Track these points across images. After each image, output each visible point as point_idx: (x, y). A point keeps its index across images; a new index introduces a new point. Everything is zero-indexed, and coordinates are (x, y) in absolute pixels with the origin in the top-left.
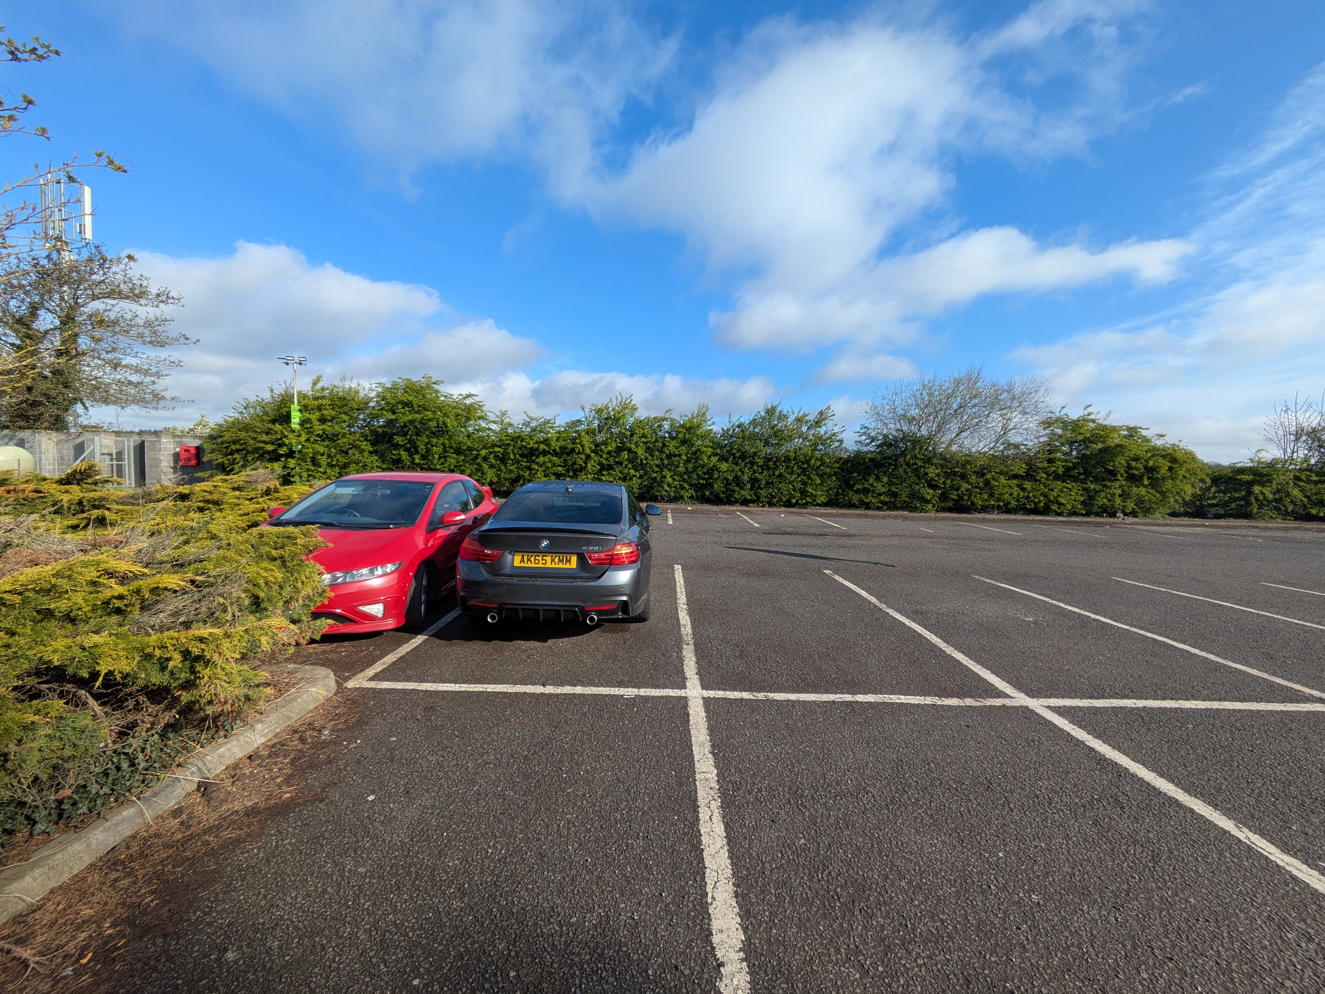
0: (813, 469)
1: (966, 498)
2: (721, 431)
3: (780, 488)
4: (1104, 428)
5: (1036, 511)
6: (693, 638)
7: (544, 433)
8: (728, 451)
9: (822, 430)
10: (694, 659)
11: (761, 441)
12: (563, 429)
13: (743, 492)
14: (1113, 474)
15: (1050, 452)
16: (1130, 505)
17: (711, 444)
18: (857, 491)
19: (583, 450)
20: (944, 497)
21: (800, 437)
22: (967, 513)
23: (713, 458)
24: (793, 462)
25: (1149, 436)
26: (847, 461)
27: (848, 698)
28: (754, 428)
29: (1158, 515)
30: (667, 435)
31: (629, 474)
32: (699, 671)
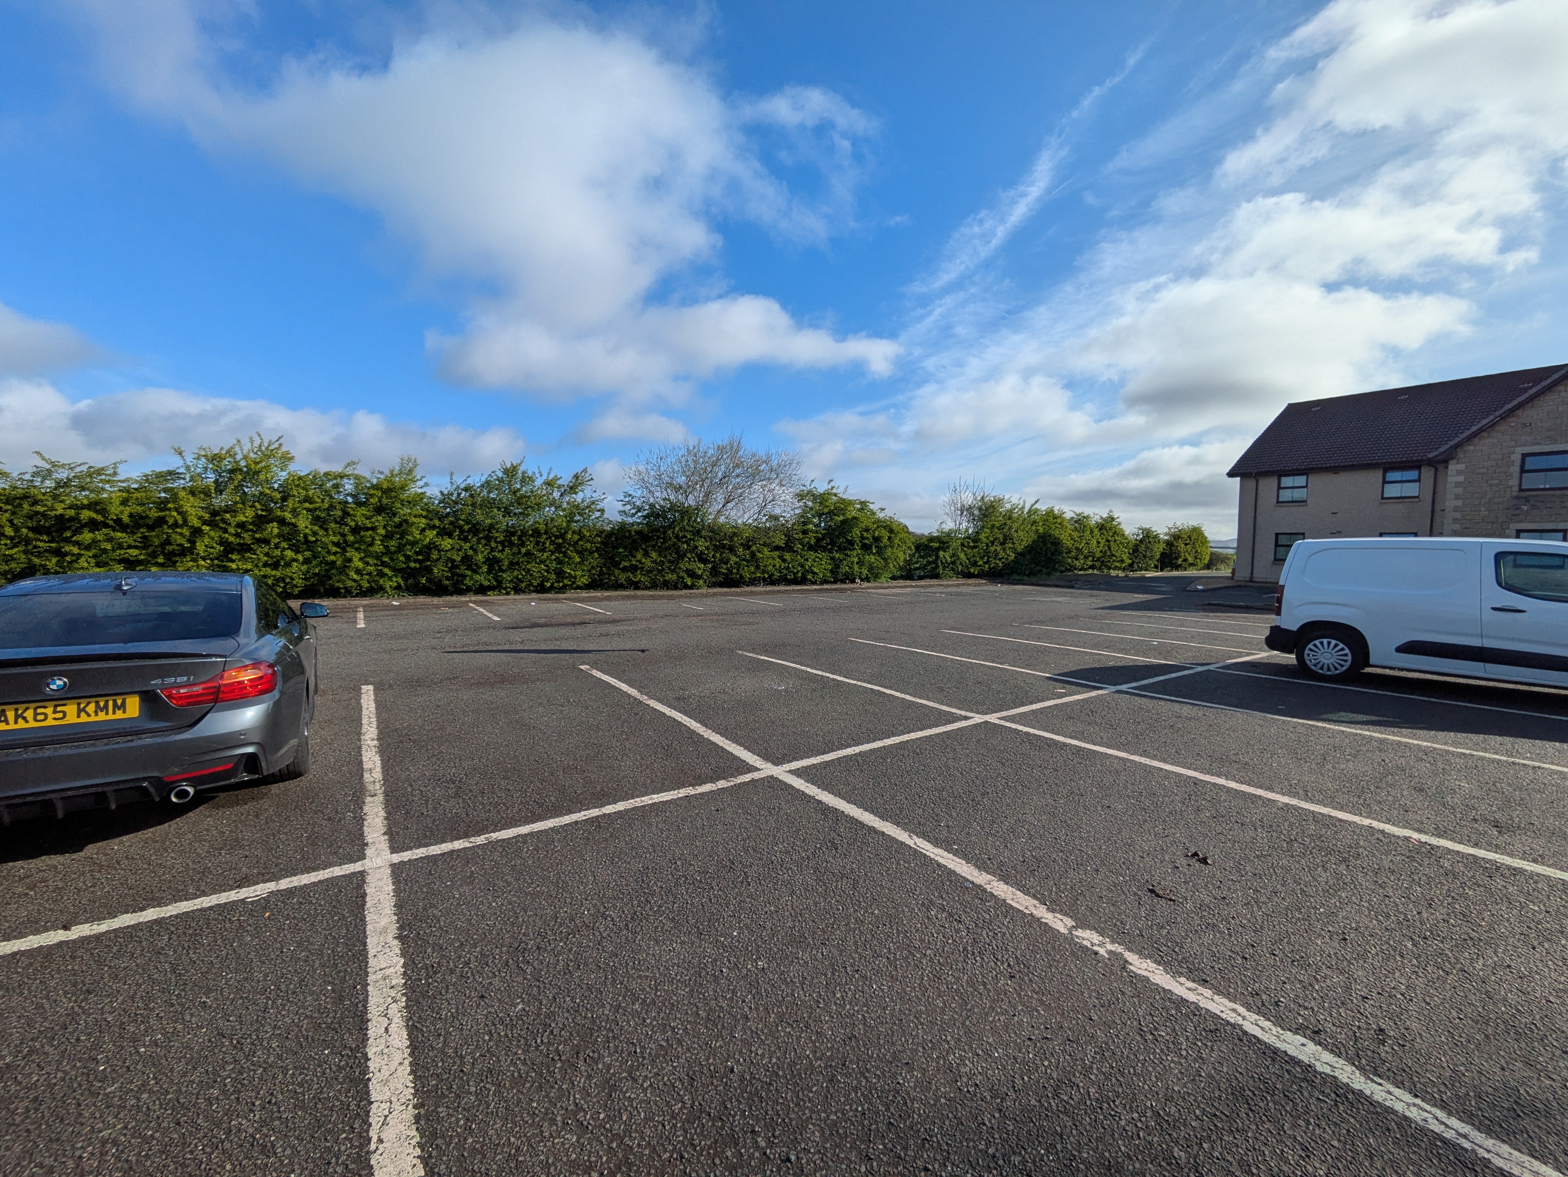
0: (569, 544)
1: (735, 571)
2: (439, 495)
3: (529, 570)
4: (843, 501)
5: (795, 582)
6: (384, 784)
7: (92, 491)
8: (451, 523)
9: (579, 497)
10: (382, 814)
11: (499, 509)
12: (135, 486)
13: (477, 577)
14: (851, 543)
15: (804, 524)
16: (865, 572)
17: (424, 513)
18: (624, 569)
19: (185, 521)
20: (714, 571)
21: (551, 505)
22: (737, 587)
23: (428, 532)
24: (544, 537)
25: (875, 510)
26: (610, 534)
27: (594, 812)
28: (489, 492)
29: (883, 579)
30: (350, 499)
31: (282, 557)
32: (389, 829)
